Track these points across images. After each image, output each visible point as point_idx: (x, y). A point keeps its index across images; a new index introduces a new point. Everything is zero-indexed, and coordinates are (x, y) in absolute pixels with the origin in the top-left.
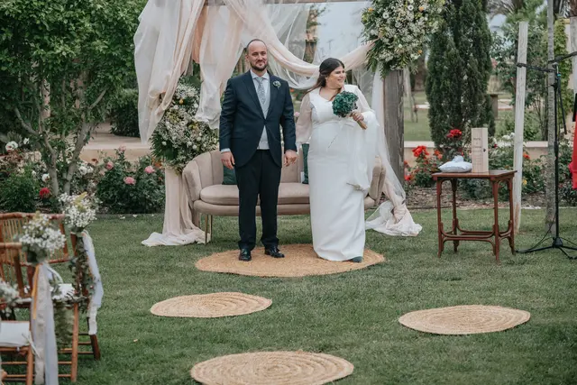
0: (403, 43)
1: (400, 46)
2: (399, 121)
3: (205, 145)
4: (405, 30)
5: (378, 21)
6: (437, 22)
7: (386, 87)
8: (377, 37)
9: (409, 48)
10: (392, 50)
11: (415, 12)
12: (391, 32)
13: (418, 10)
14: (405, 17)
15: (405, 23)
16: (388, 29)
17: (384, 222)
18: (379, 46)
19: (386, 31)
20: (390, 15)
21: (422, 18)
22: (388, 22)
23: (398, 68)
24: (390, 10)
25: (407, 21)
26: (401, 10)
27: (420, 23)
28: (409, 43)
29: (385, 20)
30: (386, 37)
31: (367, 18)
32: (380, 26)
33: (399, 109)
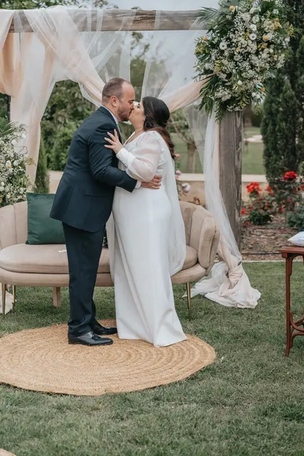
0: (243, 79)
1: (240, 82)
2: (236, 170)
3: (8, 196)
4: (246, 64)
5: (214, 53)
6: (283, 55)
7: (222, 130)
8: (212, 72)
9: (250, 85)
10: (230, 87)
11: (259, 42)
12: (229, 65)
13: (262, 39)
14: (246, 48)
15: (246, 56)
16: (225, 62)
17: (216, 286)
18: (214, 82)
19: (222, 64)
20: (229, 46)
21: (266, 50)
22: (226, 54)
23: (237, 109)
24: (228, 39)
25: (249, 53)
26: (242, 40)
27: (264, 55)
28: (251, 79)
29: (222, 52)
30: (223, 72)
31: (201, 50)
32: (216, 59)
33: (236, 156)
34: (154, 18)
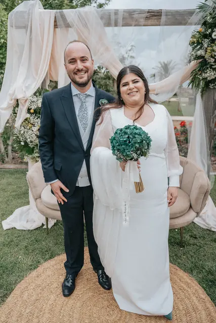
8: (203, 57)
18: (204, 66)
19: (213, 51)
29: (214, 41)
30: (212, 57)
31: (195, 40)
32: (208, 47)
33: (212, 120)
34: (161, 15)
